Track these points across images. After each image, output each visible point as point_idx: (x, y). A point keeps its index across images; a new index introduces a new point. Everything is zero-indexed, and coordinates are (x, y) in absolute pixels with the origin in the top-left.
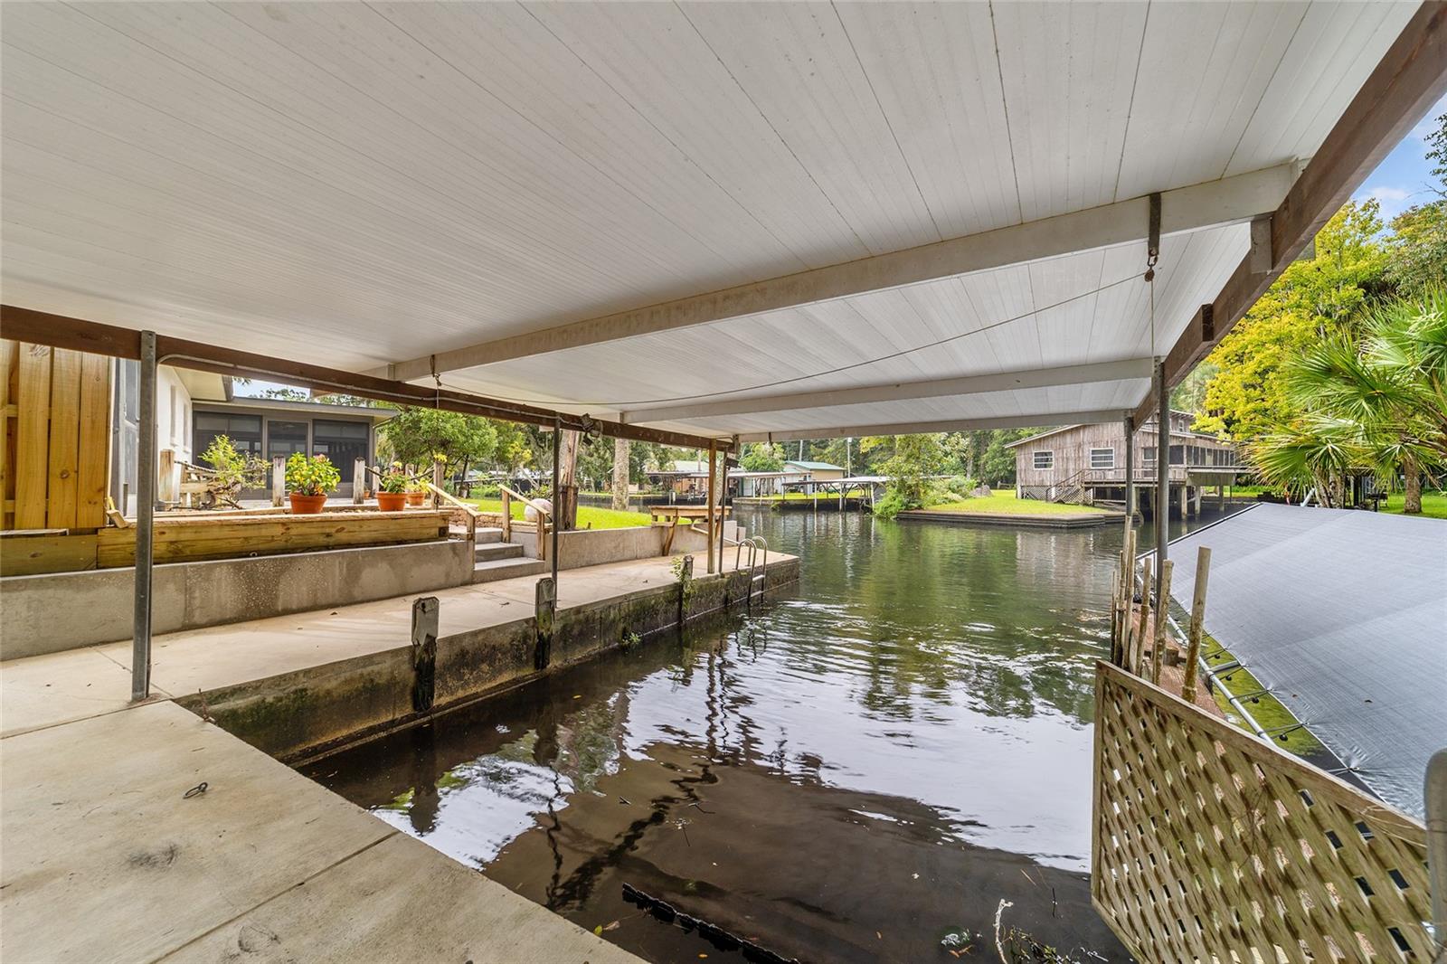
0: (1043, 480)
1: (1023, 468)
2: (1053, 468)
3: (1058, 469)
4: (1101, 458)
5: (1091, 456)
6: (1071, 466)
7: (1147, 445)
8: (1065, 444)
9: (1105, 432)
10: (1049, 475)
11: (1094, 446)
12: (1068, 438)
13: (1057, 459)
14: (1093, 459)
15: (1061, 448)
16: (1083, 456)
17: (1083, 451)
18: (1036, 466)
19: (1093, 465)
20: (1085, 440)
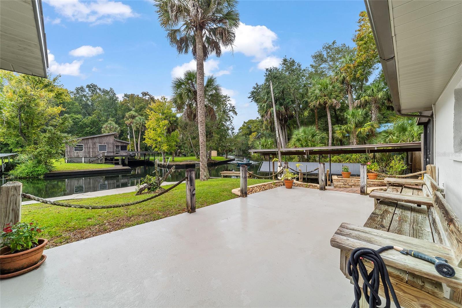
0: (78, 155)
1: (69, 150)
2: (83, 151)
3: (86, 152)
4: (102, 148)
5: (99, 147)
6: (91, 150)
7: (117, 145)
8: (88, 142)
9: (104, 140)
10: (81, 154)
11: (100, 144)
12: (90, 141)
13: (85, 148)
14: (100, 148)
15: (87, 144)
16: (96, 147)
17: (96, 146)
18: (75, 150)
19: (100, 150)
20: (97, 142)
